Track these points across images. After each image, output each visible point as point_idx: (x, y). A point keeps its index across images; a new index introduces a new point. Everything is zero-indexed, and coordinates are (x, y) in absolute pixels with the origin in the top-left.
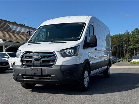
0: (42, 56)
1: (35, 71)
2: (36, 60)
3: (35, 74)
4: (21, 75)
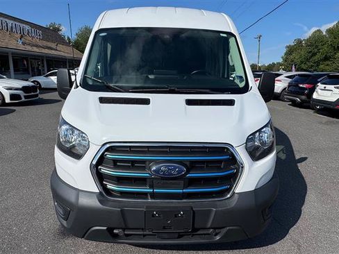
1: (167, 220)
2: (163, 178)
4: (105, 228)
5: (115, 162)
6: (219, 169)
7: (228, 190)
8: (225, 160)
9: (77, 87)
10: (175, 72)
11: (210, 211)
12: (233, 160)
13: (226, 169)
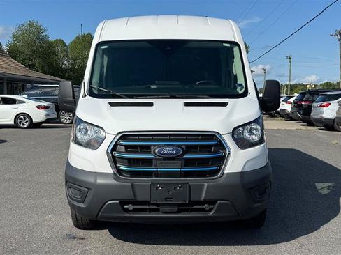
0: (184, 147)
1: (168, 192)
2: (165, 159)
3: (166, 199)
4: (118, 201)
5: (127, 147)
6: (210, 152)
7: (218, 171)
8: (215, 145)
9: (85, 96)
10: (177, 82)
11: (203, 186)
12: (221, 146)
13: (215, 152)
